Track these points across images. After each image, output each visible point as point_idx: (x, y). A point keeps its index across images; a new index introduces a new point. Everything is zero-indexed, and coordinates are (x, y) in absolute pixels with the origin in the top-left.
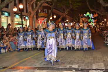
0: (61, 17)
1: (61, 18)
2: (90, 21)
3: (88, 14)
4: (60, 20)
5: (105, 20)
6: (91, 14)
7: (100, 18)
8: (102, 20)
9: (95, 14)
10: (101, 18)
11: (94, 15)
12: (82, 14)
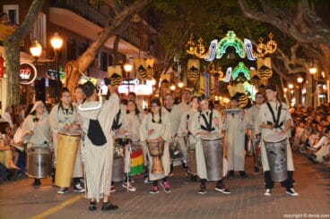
0: (94, 45)
1: (90, 50)
2: (241, 74)
3: (231, 39)
4: (85, 60)
5: (313, 71)
6: (247, 41)
7: (287, 63)
8: (296, 71)
9: (265, 42)
10: (292, 62)
11: (261, 46)
12: (200, 40)
